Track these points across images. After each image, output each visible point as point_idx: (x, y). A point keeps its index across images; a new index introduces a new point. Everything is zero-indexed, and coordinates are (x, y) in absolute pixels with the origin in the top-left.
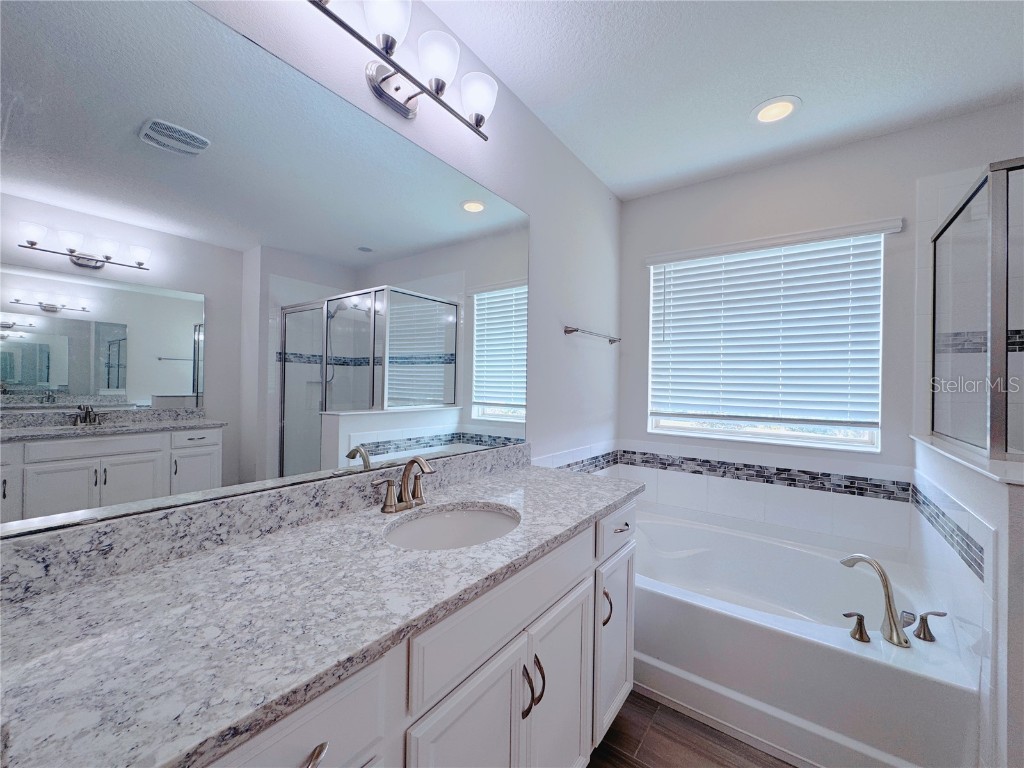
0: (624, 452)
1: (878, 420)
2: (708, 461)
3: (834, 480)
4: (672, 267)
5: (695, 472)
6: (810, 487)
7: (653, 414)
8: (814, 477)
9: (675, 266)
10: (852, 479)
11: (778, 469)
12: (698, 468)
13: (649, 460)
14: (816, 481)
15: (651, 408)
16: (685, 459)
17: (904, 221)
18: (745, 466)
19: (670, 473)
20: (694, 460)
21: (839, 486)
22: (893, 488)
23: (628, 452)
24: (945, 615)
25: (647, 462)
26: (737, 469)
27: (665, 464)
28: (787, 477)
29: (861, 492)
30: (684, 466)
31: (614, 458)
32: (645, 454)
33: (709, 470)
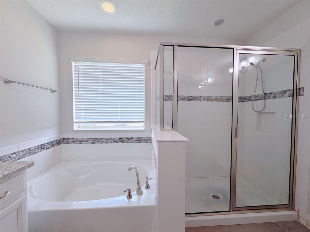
0: (64, 139)
1: (144, 120)
2: (97, 139)
3: (134, 139)
4: (81, 64)
5: (92, 143)
6: (128, 143)
7: (76, 122)
8: (129, 139)
9: (82, 63)
10: (138, 138)
11: (119, 138)
12: (94, 142)
13: (74, 141)
14: (129, 140)
15: (75, 120)
16: (89, 139)
17: (149, 62)
18: (109, 138)
19: (83, 145)
20: (92, 139)
21: (135, 141)
22: (147, 139)
23: (65, 139)
24: (152, 178)
25: (74, 142)
26: (107, 140)
27: (81, 142)
28: (121, 140)
29: (140, 142)
30: (89, 141)
31: (59, 143)
32: (73, 139)
33: (98, 142)
